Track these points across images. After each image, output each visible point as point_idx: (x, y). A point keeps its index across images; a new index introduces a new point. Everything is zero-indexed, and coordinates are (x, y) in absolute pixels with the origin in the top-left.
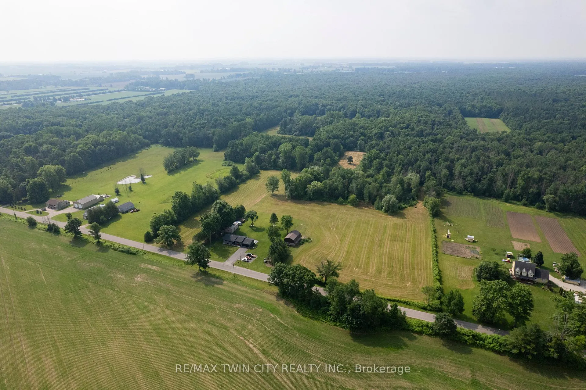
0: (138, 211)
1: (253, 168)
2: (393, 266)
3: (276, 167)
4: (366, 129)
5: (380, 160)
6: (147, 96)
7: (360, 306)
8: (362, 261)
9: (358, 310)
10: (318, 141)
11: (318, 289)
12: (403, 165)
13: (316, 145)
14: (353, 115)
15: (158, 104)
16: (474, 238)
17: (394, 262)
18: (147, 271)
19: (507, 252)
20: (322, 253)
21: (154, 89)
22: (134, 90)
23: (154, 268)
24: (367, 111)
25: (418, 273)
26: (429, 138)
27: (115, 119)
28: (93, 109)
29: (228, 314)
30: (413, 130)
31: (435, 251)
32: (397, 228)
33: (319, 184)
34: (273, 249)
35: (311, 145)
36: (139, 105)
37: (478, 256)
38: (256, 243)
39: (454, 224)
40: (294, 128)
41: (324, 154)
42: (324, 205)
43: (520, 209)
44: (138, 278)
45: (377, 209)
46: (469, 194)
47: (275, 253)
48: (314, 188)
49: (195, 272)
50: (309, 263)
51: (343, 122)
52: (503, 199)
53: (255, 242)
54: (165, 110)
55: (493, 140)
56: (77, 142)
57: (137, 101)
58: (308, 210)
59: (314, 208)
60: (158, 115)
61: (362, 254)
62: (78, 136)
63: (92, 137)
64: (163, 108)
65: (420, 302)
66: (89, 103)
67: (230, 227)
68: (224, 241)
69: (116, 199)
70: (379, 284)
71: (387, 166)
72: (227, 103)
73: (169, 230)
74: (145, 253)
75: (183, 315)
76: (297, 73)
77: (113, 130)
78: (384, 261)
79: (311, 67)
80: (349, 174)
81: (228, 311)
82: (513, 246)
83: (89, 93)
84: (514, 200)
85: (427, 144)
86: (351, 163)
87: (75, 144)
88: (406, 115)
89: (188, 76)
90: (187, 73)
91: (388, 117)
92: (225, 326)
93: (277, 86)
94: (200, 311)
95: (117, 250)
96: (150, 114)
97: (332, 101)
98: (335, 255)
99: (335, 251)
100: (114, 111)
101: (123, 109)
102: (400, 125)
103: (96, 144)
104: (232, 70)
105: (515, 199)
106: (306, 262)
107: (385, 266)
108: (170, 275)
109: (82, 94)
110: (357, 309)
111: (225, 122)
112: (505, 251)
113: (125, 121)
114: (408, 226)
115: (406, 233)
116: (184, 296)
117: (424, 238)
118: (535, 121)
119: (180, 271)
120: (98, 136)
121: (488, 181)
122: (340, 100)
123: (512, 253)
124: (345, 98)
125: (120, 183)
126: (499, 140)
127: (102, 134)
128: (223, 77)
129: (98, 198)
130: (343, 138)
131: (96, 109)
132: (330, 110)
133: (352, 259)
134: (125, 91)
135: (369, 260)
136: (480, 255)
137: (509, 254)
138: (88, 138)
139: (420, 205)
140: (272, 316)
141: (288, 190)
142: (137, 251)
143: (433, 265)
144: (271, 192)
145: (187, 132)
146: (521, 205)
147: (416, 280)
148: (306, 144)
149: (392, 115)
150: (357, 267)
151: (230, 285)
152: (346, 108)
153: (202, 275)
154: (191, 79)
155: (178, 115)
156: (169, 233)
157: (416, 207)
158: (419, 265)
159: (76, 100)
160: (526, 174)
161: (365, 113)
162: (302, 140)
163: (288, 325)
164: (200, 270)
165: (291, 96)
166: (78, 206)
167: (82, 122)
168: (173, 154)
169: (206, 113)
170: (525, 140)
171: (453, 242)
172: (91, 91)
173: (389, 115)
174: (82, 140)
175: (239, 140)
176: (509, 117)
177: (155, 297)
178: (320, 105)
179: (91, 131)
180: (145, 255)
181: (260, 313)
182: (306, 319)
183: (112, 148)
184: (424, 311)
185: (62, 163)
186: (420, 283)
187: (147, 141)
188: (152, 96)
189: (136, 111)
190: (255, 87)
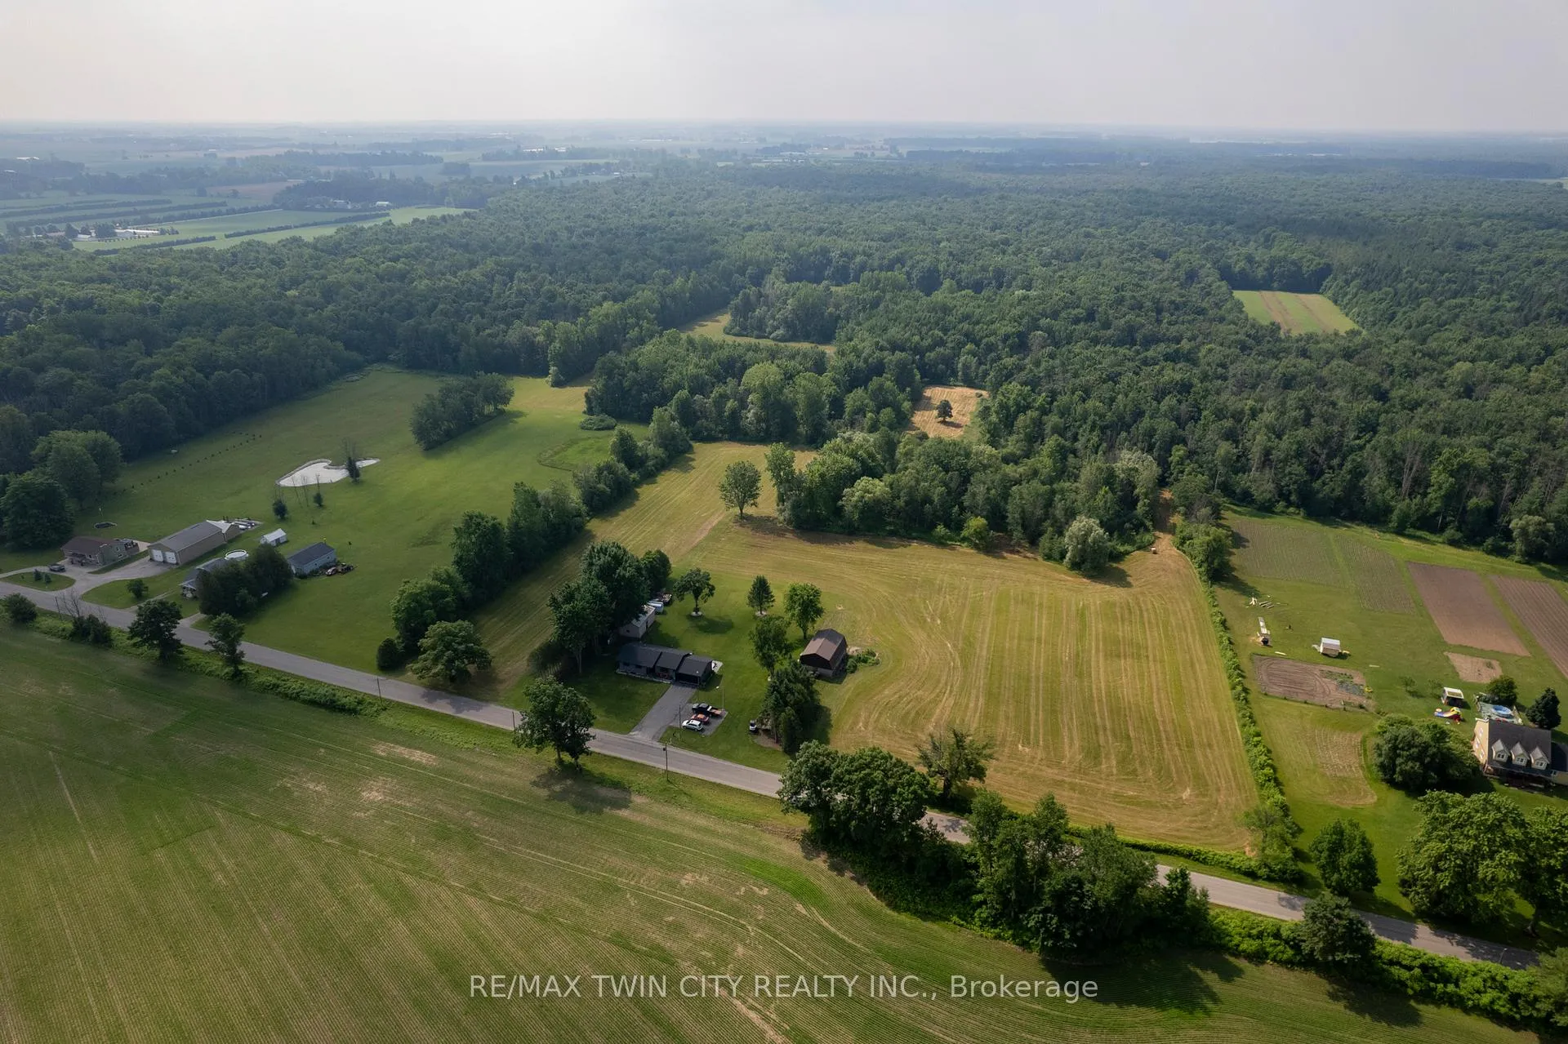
0: (348, 569)
1: (674, 437)
2: (1128, 738)
3: (735, 432)
4: (978, 323)
5: (1035, 414)
6: (343, 225)
7: (1081, 884)
8: (1037, 721)
9: (1077, 895)
10: (852, 357)
11: (934, 823)
12: (1103, 429)
13: (848, 369)
14: (930, 282)
15: (378, 247)
16: (1342, 646)
17: (1130, 723)
18: (396, 767)
19: (1447, 689)
20: (917, 698)
21: (359, 206)
22: (301, 207)
23: (418, 756)
24: (969, 272)
25: (1206, 756)
26: (1159, 349)
27: (256, 291)
28: (187, 262)
29: (669, 909)
30: (1106, 325)
31: (1239, 688)
32: (1117, 618)
33: (878, 487)
34: (779, 692)
35: (833, 368)
36: (322, 251)
37: (1364, 702)
38: (716, 670)
39: (1273, 600)
40: (773, 317)
41: (875, 396)
42: (890, 546)
43: (1441, 553)
44: (372, 789)
45: (1048, 557)
46: (1292, 509)
47: (786, 704)
48: (863, 497)
49: (544, 769)
50: (884, 731)
51: (912, 303)
52: (1391, 525)
53: (713, 665)
54: (399, 265)
55: (1330, 357)
56: (148, 361)
57: (317, 240)
58: (851, 562)
59: (867, 557)
60: (381, 278)
61: (1033, 700)
62: (151, 341)
63: (194, 344)
64: (396, 259)
65: (1233, 853)
66: (173, 243)
67: (634, 622)
68: (621, 665)
69: (279, 534)
70: (1099, 795)
71: (1056, 430)
72: (574, 247)
73: (456, 636)
74: (386, 706)
75: (527, 917)
76: (753, 165)
77: (254, 325)
78: (1098, 719)
79: (785, 147)
80: (961, 455)
81: (664, 897)
82: (1453, 667)
83: (171, 213)
84: (1419, 529)
85: (1157, 367)
86: (948, 419)
87: (143, 364)
88: (1079, 283)
89: (451, 169)
90: (446, 161)
91: (1028, 288)
92: (663, 950)
93: (706, 199)
94: (577, 902)
95: (295, 699)
96: (357, 277)
97: (865, 243)
98: (955, 704)
99: (951, 692)
100: (252, 268)
101: (278, 263)
102: (1069, 311)
103: (207, 365)
104: (573, 154)
105: (1425, 524)
106: (875, 728)
107: (1105, 735)
108: (470, 780)
109: (152, 216)
110: (1074, 893)
111: (579, 301)
112: (1440, 686)
113: (286, 296)
114: (1144, 608)
115: (1145, 632)
116: (520, 851)
117: (1198, 645)
118: (1427, 303)
119: (501, 765)
120: (213, 341)
121: (1349, 477)
122: (886, 239)
123: (1459, 691)
124: (902, 235)
125: (286, 482)
126: (1348, 355)
127: (222, 337)
128: (549, 174)
129: (224, 532)
130: (917, 350)
131: (196, 260)
132: (863, 268)
133: (1007, 718)
134: (275, 208)
135: (1057, 719)
136: (1369, 698)
137: (1453, 694)
138: (183, 349)
139: (1165, 543)
140: (804, 912)
141: (788, 504)
142: (360, 703)
143: (1242, 732)
144: (737, 510)
145: (473, 330)
146: (1443, 543)
147: (1206, 781)
148: (819, 366)
149: (1038, 283)
150: (1026, 742)
151: (657, 808)
152: (909, 263)
153: (566, 778)
154: (461, 178)
155: (440, 280)
156: (456, 646)
157: (1155, 553)
158: (1203, 732)
159: (135, 233)
160: (1456, 456)
161: (964, 275)
162: (805, 355)
163: (855, 939)
164: (560, 761)
165: (750, 228)
166: (164, 557)
167: (159, 299)
168: (436, 394)
169: (520, 274)
170: (1420, 355)
171: (1282, 657)
172: (174, 209)
173: (1031, 284)
174: (164, 355)
175: (627, 355)
176: (1352, 289)
177: (430, 855)
178: (834, 254)
179: (188, 328)
180: (383, 715)
181: (763, 901)
182: (908, 920)
183: (257, 376)
184: (1250, 880)
185: (109, 423)
186: (1218, 790)
187: (354, 355)
188: (359, 225)
189: (316, 267)
190: (643, 201)
